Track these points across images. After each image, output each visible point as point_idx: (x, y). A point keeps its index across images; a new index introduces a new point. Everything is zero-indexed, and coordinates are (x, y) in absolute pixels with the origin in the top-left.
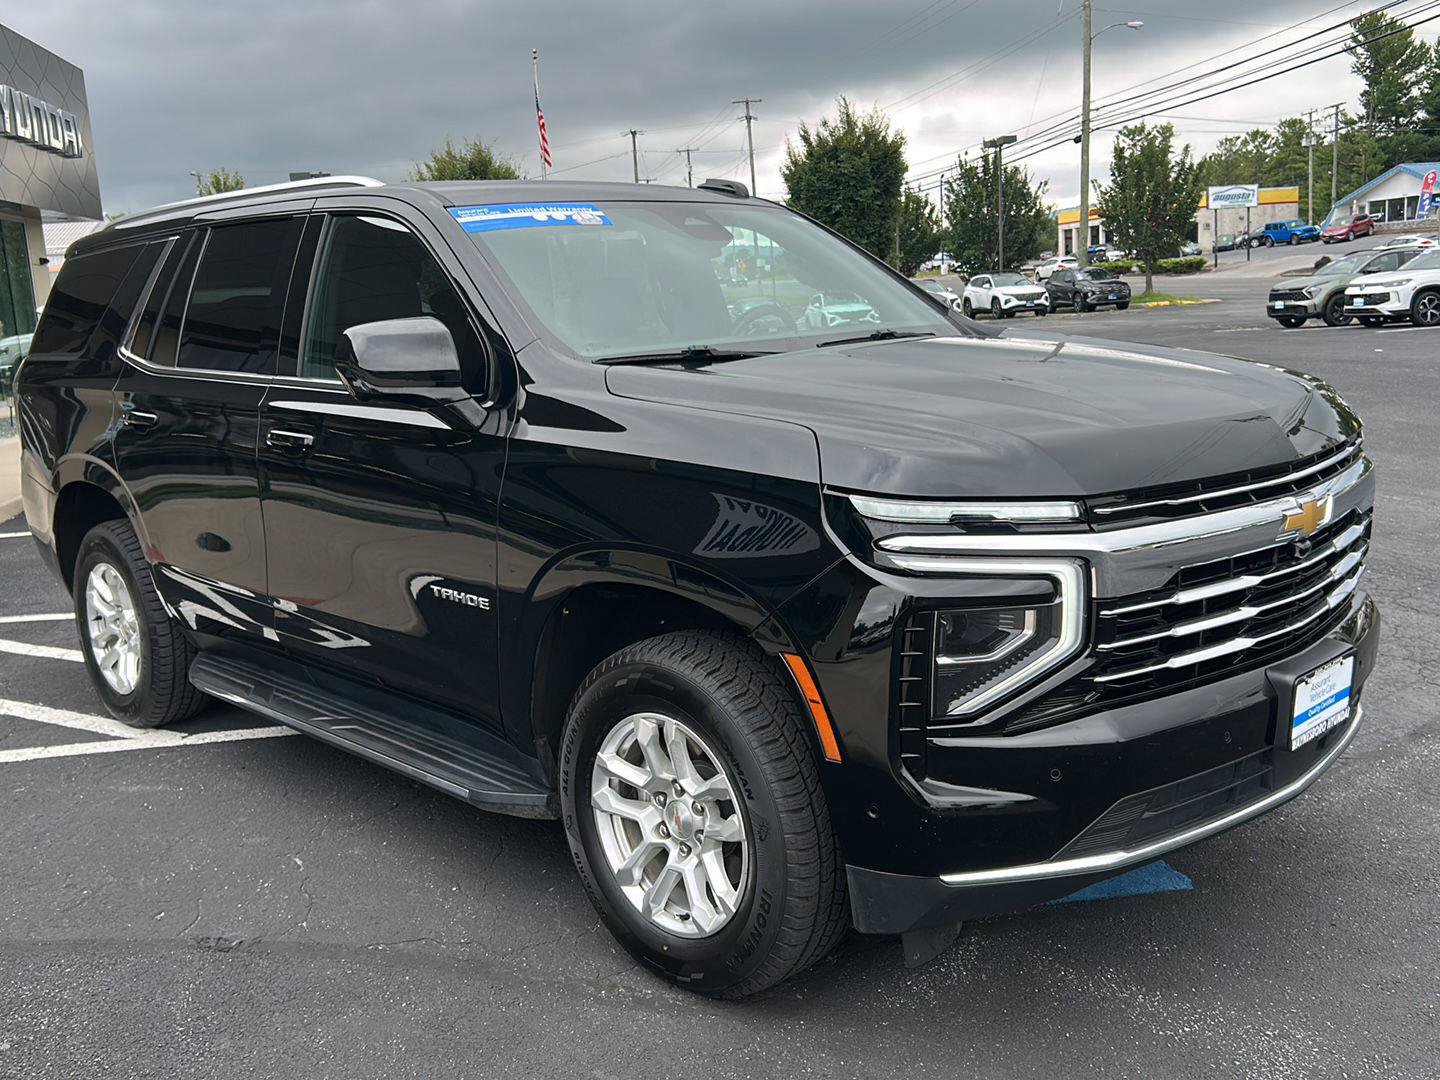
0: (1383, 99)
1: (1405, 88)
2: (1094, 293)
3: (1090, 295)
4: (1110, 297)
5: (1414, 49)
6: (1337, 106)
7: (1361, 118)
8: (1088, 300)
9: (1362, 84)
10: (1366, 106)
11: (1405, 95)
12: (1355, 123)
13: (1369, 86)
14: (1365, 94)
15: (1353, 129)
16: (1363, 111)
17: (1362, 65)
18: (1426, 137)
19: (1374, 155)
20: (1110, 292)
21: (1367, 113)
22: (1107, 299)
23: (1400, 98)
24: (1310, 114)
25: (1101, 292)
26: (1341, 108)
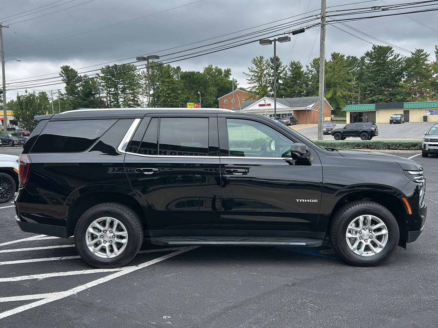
0: (71, 90)
1: (77, 87)
2: (16, 141)
3: (15, 141)
4: (22, 142)
5: (78, 77)
6: (59, 90)
7: (65, 94)
8: (14, 143)
9: (65, 85)
10: (66, 91)
11: (77, 89)
12: (63, 95)
13: (67, 85)
14: (66, 87)
15: (63, 97)
16: (66, 92)
17: (65, 79)
18: (83, 101)
19: (70, 105)
20: (22, 141)
21: (67, 93)
22: (21, 143)
23: (75, 90)
24: (52, 91)
25: (19, 141)
26: (60, 90)
